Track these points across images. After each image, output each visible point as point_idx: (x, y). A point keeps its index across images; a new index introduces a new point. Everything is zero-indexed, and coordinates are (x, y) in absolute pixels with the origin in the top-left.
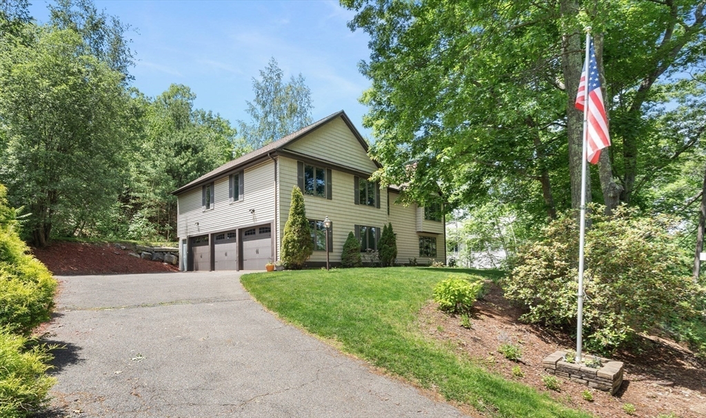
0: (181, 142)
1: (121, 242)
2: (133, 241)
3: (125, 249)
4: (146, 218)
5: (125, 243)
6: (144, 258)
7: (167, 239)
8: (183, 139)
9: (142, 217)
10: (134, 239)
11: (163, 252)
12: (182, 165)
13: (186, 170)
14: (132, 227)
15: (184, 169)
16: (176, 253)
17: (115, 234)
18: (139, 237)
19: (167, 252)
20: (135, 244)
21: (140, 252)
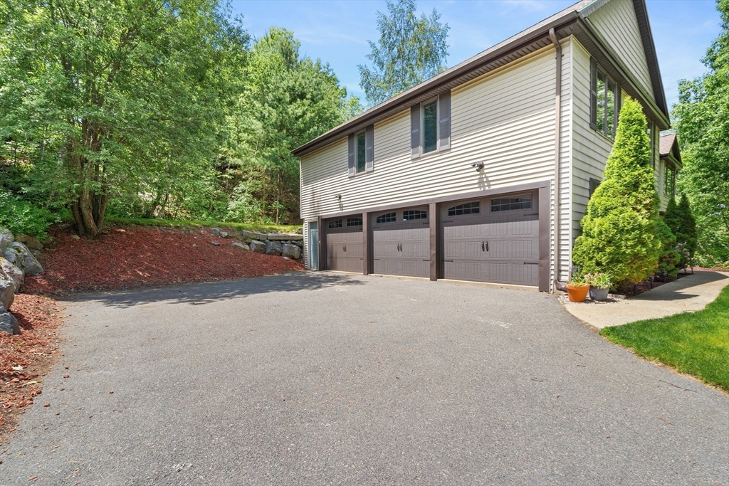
0: (294, 87)
1: (220, 226)
2: (236, 224)
3: (227, 237)
4: (249, 192)
5: (225, 228)
6: (256, 251)
7: (275, 221)
8: (298, 83)
9: (244, 192)
10: (235, 221)
11: (282, 241)
12: (297, 119)
13: (302, 126)
14: (232, 205)
15: (300, 124)
16: (299, 242)
17: (209, 214)
18: (242, 219)
19: (286, 241)
20: (240, 229)
21: (249, 241)
